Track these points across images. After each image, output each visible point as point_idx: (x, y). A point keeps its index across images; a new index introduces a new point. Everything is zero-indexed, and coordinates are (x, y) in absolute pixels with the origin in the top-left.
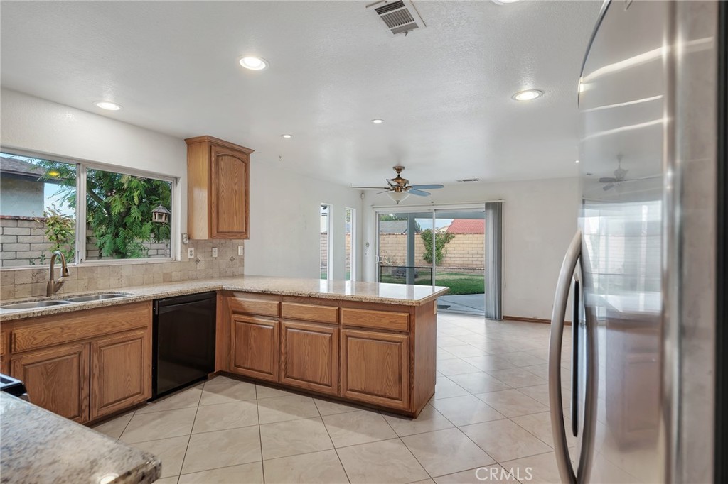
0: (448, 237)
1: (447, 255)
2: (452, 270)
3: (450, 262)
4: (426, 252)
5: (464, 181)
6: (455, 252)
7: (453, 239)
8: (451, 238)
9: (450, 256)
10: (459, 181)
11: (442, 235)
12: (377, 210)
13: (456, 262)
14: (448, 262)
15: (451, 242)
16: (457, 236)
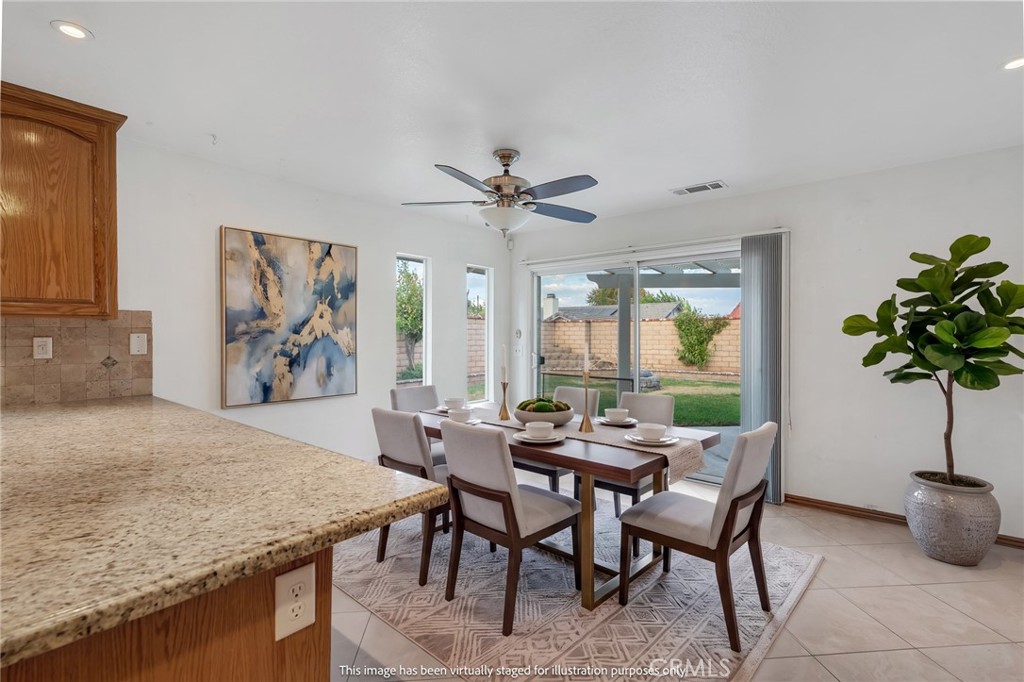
0: (719, 324)
1: (717, 353)
2: (723, 377)
3: (722, 364)
4: (681, 348)
5: (691, 190)
6: (730, 348)
7: (728, 327)
8: (724, 326)
9: (722, 354)
10: (680, 192)
11: (707, 320)
12: (534, 268)
13: (731, 365)
14: (719, 364)
15: (724, 331)
16: (732, 322)
